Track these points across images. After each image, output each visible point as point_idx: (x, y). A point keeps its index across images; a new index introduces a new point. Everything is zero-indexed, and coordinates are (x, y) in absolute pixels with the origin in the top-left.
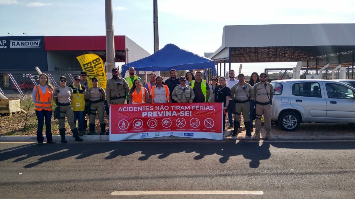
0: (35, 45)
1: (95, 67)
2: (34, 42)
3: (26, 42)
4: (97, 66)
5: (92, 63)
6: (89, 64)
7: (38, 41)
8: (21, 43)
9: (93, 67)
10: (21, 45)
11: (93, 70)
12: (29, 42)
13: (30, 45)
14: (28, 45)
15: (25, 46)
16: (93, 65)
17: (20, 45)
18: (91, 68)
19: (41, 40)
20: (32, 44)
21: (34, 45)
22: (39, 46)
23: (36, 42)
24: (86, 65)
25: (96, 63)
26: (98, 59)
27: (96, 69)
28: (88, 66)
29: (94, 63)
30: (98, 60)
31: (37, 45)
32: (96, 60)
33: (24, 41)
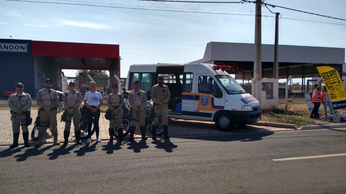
0: (21, 49)
1: (331, 76)
2: (19, 46)
3: (10, 46)
4: (332, 76)
5: (328, 73)
6: (326, 74)
7: (25, 45)
8: (5, 46)
9: (330, 76)
10: (4, 49)
11: (329, 78)
12: (14, 46)
13: (14, 49)
14: (13, 48)
15: (9, 49)
16: (329, 74)
17: (2, 49)
18: (327, 77)
19: (28, 44)
20: (17, 48)
21: (19, 50)
22: (25, 50)
23: (23, 46)
24: (324, 74)
25: (332, 73)
26: (334, 70)
27: (332, 77)
28: (325, 74)
29: (330, 73)
30: (334, 72)
31: (24, 49)
32: (332, 71)
33: (8, 45)
